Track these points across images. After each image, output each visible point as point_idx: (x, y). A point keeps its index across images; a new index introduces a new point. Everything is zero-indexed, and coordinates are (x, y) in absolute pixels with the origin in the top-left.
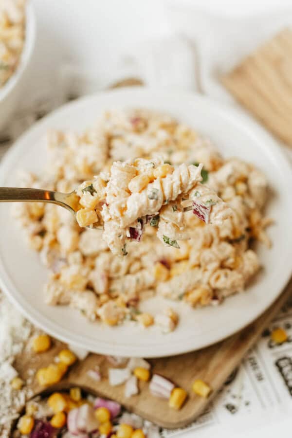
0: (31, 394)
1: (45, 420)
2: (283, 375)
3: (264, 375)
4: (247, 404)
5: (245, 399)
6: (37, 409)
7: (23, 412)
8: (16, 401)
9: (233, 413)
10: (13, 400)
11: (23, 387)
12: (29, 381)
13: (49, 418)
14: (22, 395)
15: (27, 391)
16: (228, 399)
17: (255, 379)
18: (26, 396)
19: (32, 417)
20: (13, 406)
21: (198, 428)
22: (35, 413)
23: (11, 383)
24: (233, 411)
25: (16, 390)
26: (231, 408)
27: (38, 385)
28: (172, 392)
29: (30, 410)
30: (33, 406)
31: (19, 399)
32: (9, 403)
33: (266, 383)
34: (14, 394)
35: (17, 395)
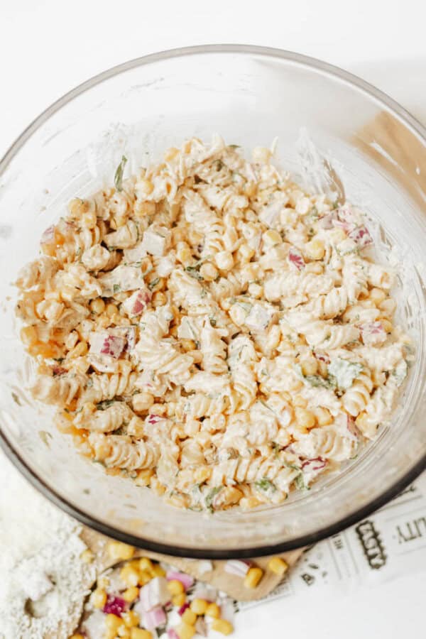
0: (101, 568)
1: (118, 595)
2: (363, 543)
3: (344, 543)
4: (324, 574)
5: (322, 569)
6: (109, 584)
7: (94, 587)
8: (87, 576)
9: (309, 585)
10: (84, 575)
11: (92, 560)
12: (100, 555)
13: (122, 592)
14: (93, 570)
15: (98, 565)
16: (305, 568)
17: (334, 547)
18: (96, 570)
19: (104, 590)
20: (84, 581)
21: (274, 600)
22: (107, 587)
23: (81, 556)
24: (310, 582)
25: (87, 564)
26: (308, 579)
27: (108, 557)
28: (248, 573)
29: (101, 585)
30: (104, 580)
31: (90, 574)
32: (80, 579)
33: (344, 551)
34: (85, 568)
35: (87, 569)
